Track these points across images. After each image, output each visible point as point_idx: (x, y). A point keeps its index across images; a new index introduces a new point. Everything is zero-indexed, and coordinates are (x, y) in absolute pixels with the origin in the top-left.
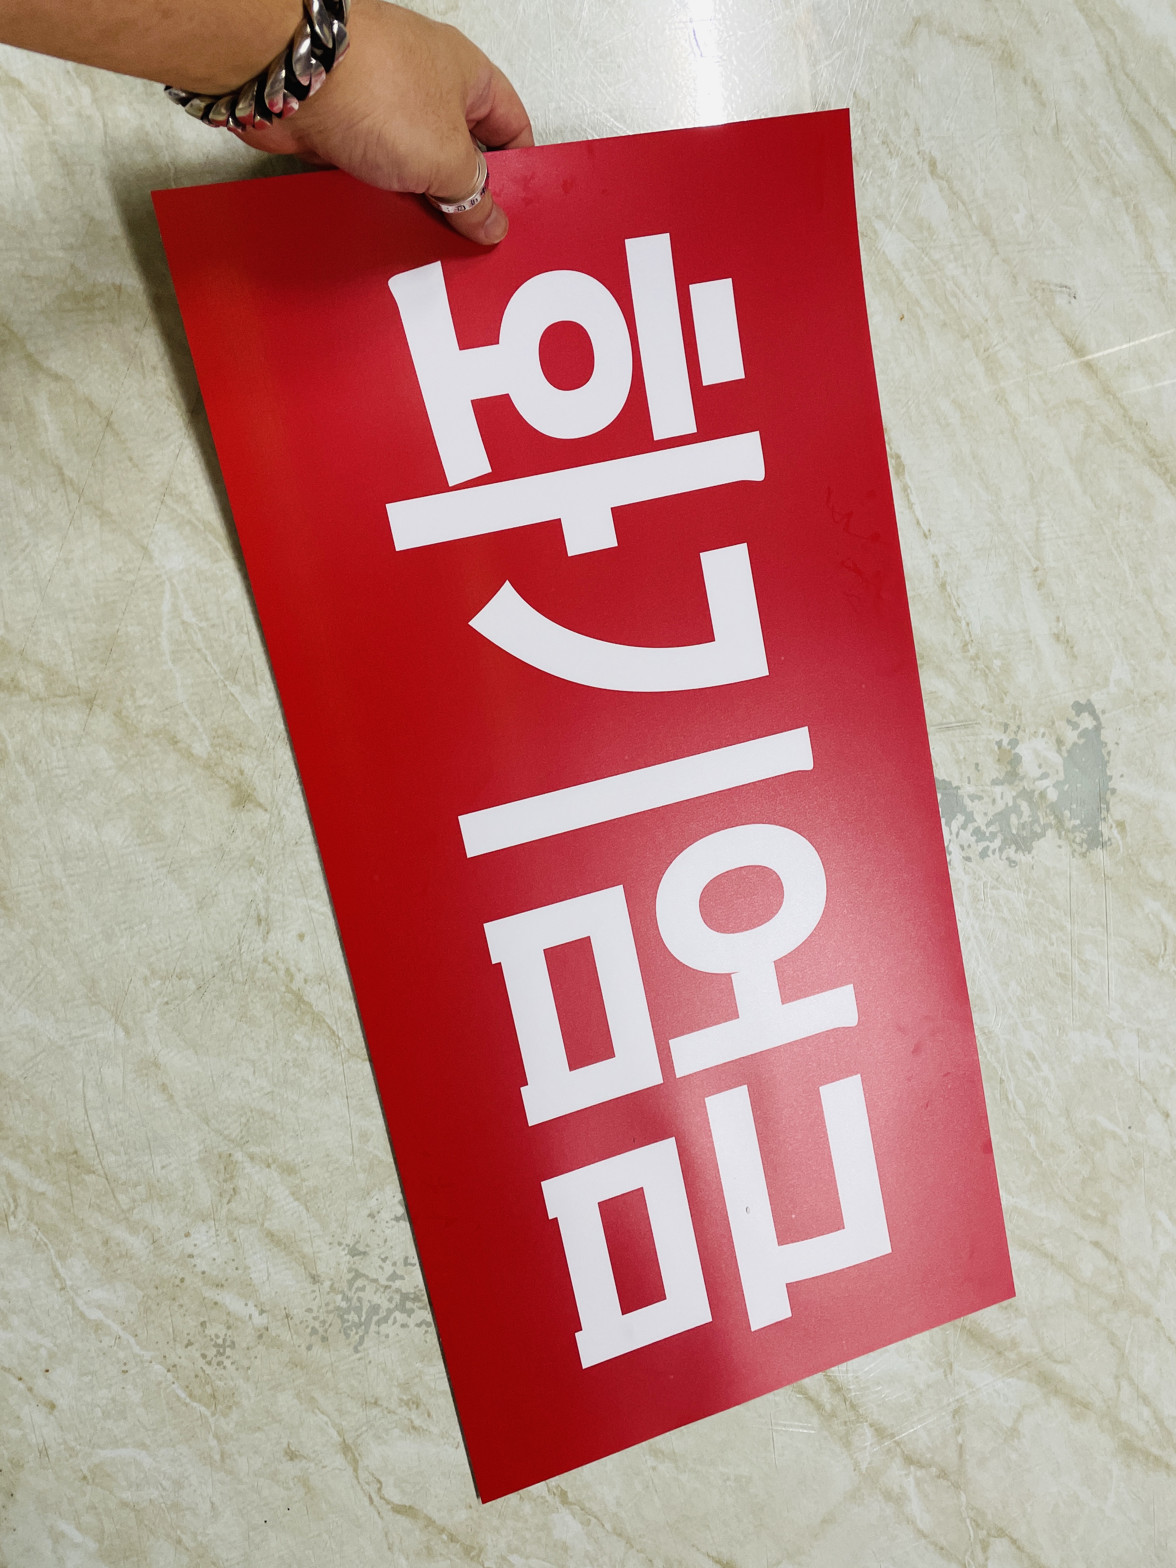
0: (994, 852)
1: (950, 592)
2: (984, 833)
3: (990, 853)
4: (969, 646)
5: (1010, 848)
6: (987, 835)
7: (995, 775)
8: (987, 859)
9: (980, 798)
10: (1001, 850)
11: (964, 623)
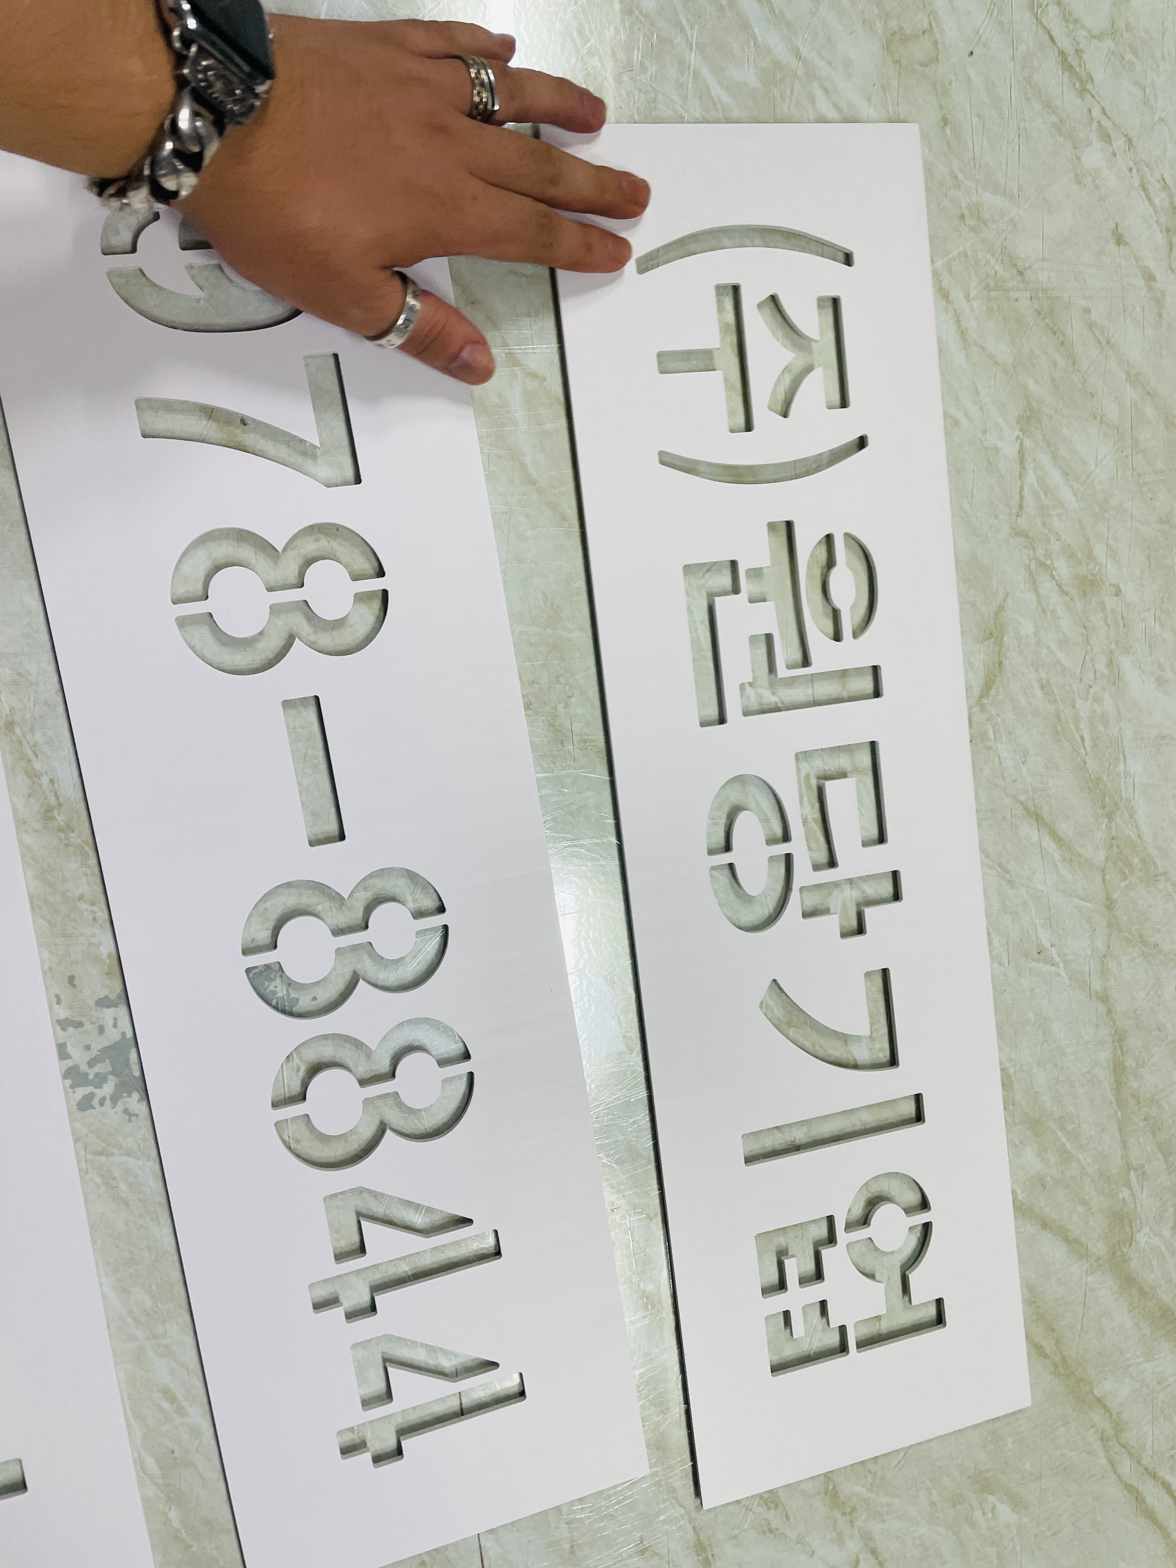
0: (102, 1102)
1: (20, 735)
2: (87, 1074)
3: (95, 1102)
4: (56, 811)
5: (129, 1096)
6: (91, 1077)
7: (102, 993)
8: (90, 1112)
9: (80, 1025)
10: (115, 1099)
11: (45, 780)
